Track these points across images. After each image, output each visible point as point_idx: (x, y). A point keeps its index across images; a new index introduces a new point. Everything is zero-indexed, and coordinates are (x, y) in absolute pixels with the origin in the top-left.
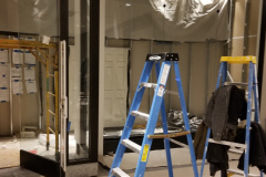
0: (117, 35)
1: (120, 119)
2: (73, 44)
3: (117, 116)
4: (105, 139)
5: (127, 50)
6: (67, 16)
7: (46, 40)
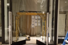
0: (62, 10)
1: (63, 34)
2: (50, 13)
3: (62, 33)
4: (59, 39)
5: (65, 14)
6: (49, 6)
7: (44, 13)
